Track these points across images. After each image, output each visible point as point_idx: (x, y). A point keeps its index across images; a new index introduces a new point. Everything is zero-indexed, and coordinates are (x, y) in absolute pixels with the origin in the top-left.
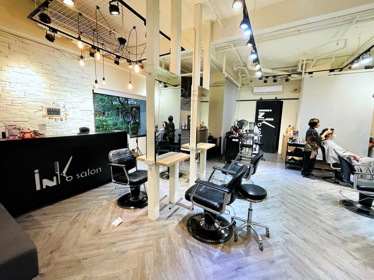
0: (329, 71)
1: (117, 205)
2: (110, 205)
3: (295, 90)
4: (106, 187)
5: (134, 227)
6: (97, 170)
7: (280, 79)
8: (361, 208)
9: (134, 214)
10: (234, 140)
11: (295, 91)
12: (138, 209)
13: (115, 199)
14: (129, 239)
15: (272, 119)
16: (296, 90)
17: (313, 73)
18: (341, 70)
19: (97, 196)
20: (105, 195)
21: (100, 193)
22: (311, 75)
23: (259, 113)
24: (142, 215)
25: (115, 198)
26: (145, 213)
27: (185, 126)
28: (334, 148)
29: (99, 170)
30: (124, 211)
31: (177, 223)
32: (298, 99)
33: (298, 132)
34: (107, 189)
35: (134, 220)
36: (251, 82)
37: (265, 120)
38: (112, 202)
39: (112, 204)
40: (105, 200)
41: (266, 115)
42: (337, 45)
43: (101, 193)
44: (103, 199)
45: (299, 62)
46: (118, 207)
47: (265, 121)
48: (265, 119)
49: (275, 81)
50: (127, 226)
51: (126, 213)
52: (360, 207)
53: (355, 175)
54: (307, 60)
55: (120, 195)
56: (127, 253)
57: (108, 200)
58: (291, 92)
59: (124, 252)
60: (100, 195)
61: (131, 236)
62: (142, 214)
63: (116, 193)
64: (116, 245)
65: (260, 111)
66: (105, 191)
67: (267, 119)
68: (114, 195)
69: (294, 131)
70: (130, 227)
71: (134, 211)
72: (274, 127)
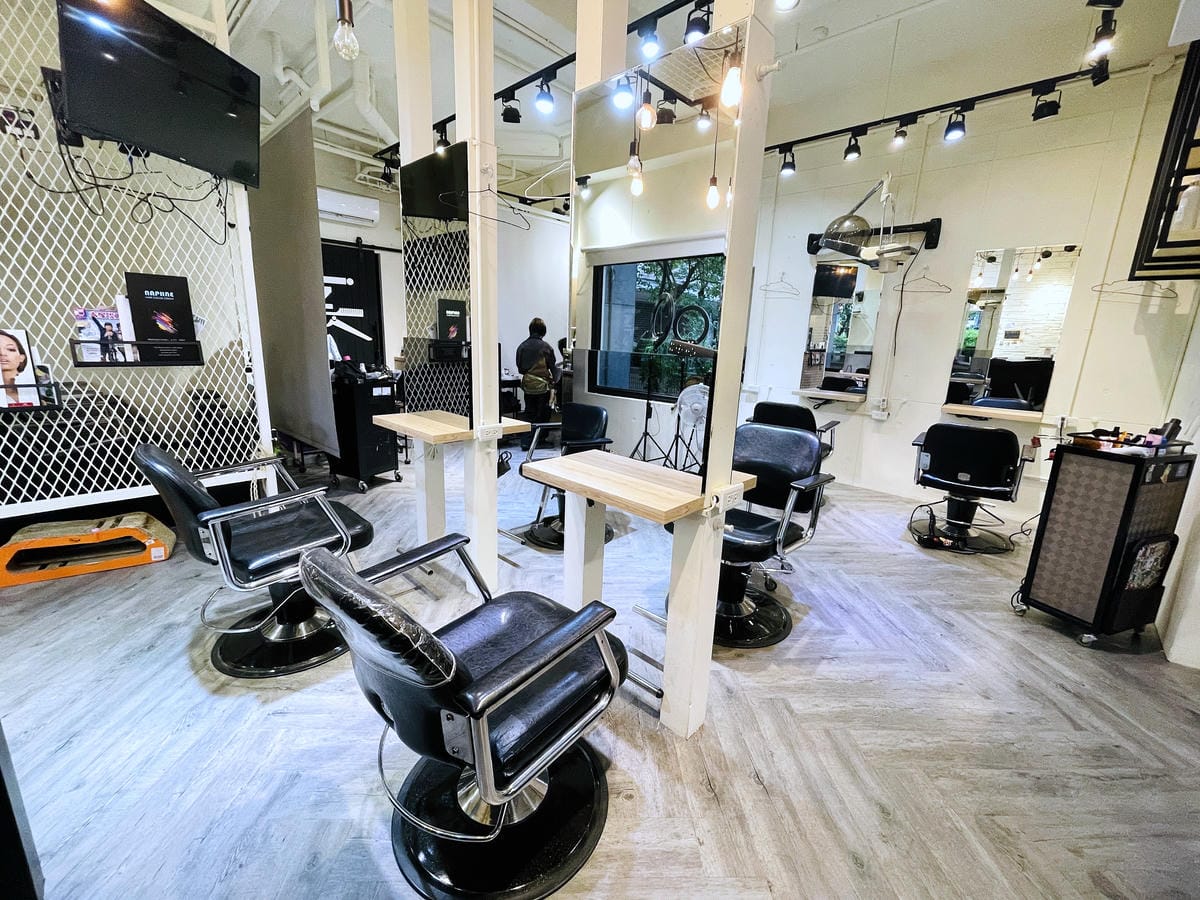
5: (743, 791)
7: (368, 177)
10: (377, 392)
14: (819, 801)
15: (359, 313)
18: (532, 203)
24: (661, 764)
35: (699, 793)
37: (337, 314)
41: (339, 298)
47: (338, 317)
48: (335, 309)
50: (741, 818)
56: (884, 801)
59: (883, 810)
61: (800, 799)
62: (650, 765)
64: (860, 850)
67: (342, 312)
70: (747, 807)
72: (369, 339)
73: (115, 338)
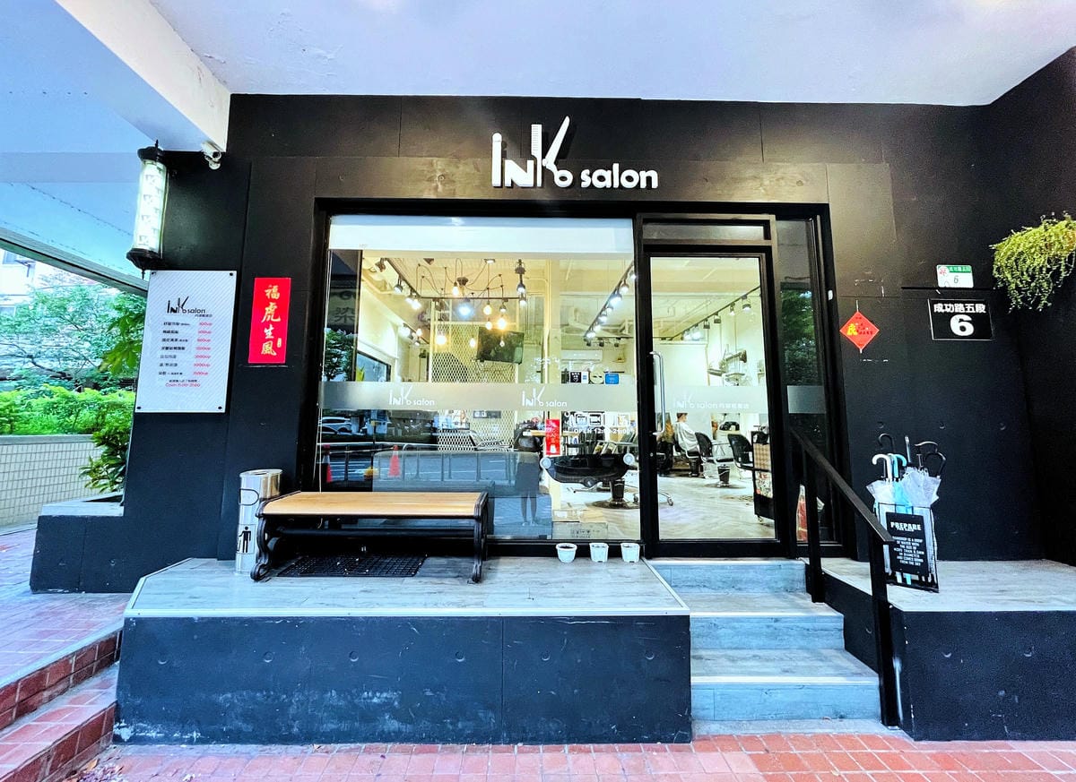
11: (619, 361)
16: (621, 359)
32: (624, 372)
49: (602, 345)
58: (613, 362)
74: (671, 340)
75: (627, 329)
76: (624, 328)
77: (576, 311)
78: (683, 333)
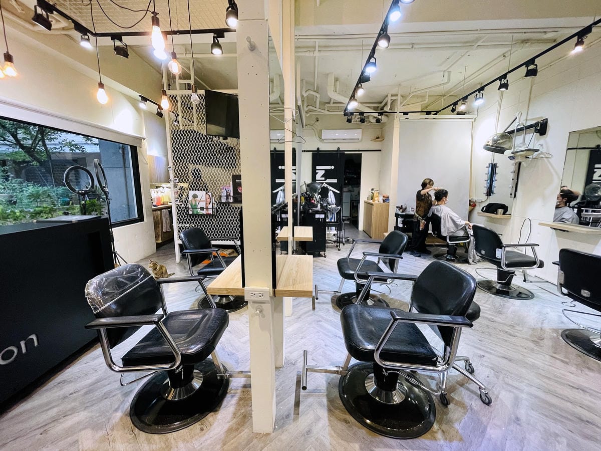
0: (425, 113)
1: (137, 431)
2: (114, 441)
3: (377, 138)
4: (64, 381)
6: (23, 344)
8: (502, 288)
9: (206, 436)
10: (317, 216)
11: (377, 140)
12: (210, 417)
13: (119, 414)
15: (335, 181)
16: (379, 138)
17: (409, 114)
18: (437, 113)
19: (44, 428)
20: (73, 411)
21: (53, 412)
22: (406, 116)
23: (317, 171)
24: (230, 431)
25: (116, 410)
26: (235, 420)
27: (228, 196)
28: (451, 216)
29: (29, 343)
30: (173, 441)
31: (324, 414)
32: (380, 150)
33: (388, 197)
34: (68, 389)
36: (318, 121)
37: (326, 181)
38: (112, 430)
39: (117, 434)
40: (83, 432)
41: (327, 175)
42: (443, 77)
43: (55, 410)
44: (71, 431)
45: (387, 96)
46: (143, 435)
47: (326, 183)
48: (325, 180)
49: (362, 121)
51: (181, 445)
52: (500, 287)
53: (503, 248)
54: (392, 96)
55: (126, 394)
57: (95, 426)
58: (372, 140)
60: (55, 420)
62: (227, 426)
63: (111, 392)
65: (318, 167)
66: (65, 397)
67: (328, 181)
68: (107, 402)
69: (384, 197)
71: (202, 429)
72: (338, 192)
73: (230, 195)
74: (436, 114)
75: (389, 104)
76: (386, 104)
77: (336, 80)
78: (455, 104)
